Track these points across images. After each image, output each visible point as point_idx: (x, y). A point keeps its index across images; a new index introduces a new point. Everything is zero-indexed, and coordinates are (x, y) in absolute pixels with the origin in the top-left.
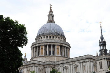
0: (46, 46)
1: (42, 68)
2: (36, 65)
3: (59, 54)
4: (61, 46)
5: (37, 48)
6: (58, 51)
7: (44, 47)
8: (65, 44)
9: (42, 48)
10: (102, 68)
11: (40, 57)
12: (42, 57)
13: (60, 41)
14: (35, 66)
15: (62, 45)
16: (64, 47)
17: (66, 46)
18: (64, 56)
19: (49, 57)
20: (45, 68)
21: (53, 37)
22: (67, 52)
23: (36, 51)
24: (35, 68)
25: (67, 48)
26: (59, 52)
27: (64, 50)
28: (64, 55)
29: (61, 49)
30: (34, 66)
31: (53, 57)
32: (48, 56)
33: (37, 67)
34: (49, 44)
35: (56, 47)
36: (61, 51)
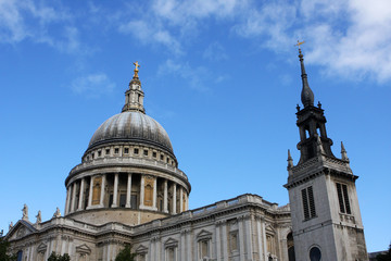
0: (110, 177)
1: (89, 245)
2: (66, 234)
3: (151, 205)
4: (160, 181)
5: (82, 183)
6: (148, 194)
7: (104, 179)
8: (173, 175)
9: (98, 185)
10: (314, 215)
11: (89, 211)
12: (95, 213)
13: (155, 165)
14: (63, 238)
15: (162, 175)
16: (171, 183)
17: (174, 179)
18: (167, 211)
19: (119, 212)
20: (99, 245)
21: (136, 151)
22: (178, 200)
23: (78, 196)
24: (64, 243)
25: (179, 187)
26: (151, 199)
27: (169, 194)
28: (169, 209)
29: (160, 188)
30: (60, 237)
31: (132, 213)
32: (115, 209)
33: (71, 240)
34: (119, 170)
35: (143, 182)
36: (158, 196)
